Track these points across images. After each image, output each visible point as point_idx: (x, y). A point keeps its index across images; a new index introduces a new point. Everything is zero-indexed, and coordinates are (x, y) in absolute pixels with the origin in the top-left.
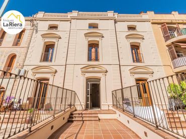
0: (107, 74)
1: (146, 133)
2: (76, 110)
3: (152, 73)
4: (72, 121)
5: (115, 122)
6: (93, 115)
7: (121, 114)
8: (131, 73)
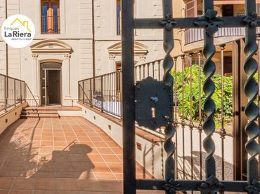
0: (72, 55)
1: (110, 126)
2: (28, 106)
3: (146, 54)
4: (26, 118)
5: (79, 119)
6: (51, 112)
7: (88, 110)
8: (110, 53)
